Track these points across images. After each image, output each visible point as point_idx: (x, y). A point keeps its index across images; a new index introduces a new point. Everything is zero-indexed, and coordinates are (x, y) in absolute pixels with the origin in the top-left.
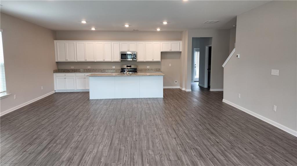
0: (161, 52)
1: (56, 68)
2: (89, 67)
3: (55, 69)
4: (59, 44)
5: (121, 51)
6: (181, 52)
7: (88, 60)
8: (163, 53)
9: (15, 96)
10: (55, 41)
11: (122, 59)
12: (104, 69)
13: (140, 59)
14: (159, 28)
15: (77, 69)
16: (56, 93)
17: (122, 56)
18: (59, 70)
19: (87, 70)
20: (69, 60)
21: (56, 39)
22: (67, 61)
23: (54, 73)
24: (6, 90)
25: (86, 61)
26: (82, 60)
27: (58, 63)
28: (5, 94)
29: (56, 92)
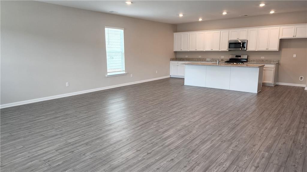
0: (280, 39)
1: (174, 57)
2: (200, 57)
3: (171, 58)
4: (177, 36)
5: (229, 40)
7: (198, 50)
8: (282, 41)
9: (132, 75)
10: (175, 34)
11: (229, 48)
12: (212, 59)
13: (250, 47)
14: (273, 10)
17: (231, 45)
18: (176, 58)
20: (183, 50)
21: (176, 31)
22: (181, 51)
23: (170, 61)
24: (125, 70)
25: (196, 51)
26: (194, 50)
27: (176, 52)
28: (124, 72)
29: (171, 77)
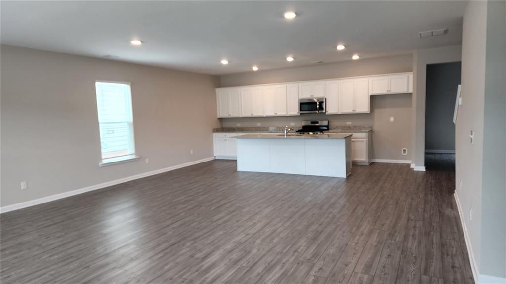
0: (370, 96)
1: (219, 126)
2: (259, 125)
3: (215, 128)
4: (222, 93)
5: (300, 99)
6: (411, 94)
7: (256, 114)
8: (373, 98)
9: (147, 159)
10: (219, 92)
12: (278, 127)
14: (356, 55)
15: (243, 128)
16: (216, 160)
17: (302, 106)
18: (223, 129)
19: (256, 128)
20: (233, 115)
21: (220, 86)
22: (230, 116)
23: (213, 132)
24: (134, 153)
25: (252, 116)
27: (221, 120)
29: (217, 158)
